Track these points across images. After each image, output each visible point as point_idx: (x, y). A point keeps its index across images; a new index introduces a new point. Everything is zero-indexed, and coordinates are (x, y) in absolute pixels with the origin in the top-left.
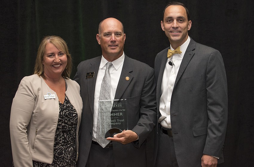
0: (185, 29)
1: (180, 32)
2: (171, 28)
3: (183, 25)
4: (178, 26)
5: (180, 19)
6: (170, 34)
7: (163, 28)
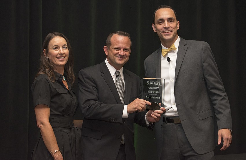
0: (175, 29)
1: (171, 31)
2: (163, 29)
3: (173, 25)
4: (169, 26)
5: (170, 20)
6: (163, 34)
7: (154, 30)
